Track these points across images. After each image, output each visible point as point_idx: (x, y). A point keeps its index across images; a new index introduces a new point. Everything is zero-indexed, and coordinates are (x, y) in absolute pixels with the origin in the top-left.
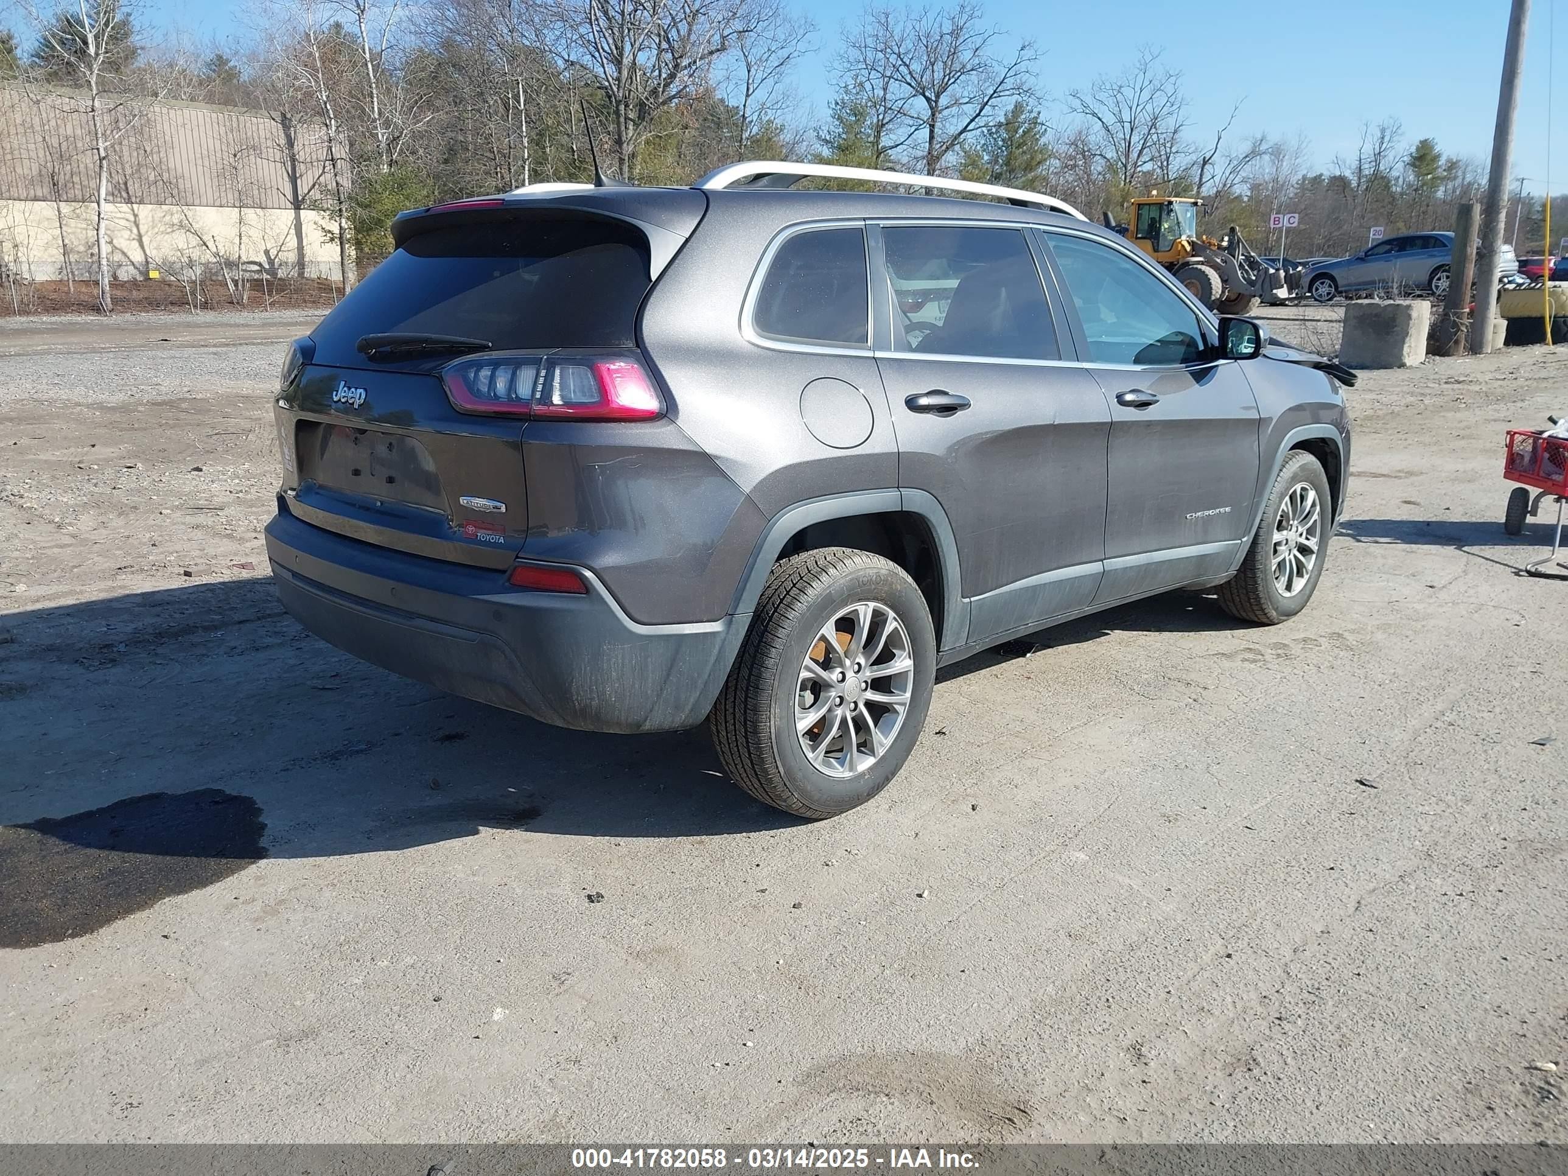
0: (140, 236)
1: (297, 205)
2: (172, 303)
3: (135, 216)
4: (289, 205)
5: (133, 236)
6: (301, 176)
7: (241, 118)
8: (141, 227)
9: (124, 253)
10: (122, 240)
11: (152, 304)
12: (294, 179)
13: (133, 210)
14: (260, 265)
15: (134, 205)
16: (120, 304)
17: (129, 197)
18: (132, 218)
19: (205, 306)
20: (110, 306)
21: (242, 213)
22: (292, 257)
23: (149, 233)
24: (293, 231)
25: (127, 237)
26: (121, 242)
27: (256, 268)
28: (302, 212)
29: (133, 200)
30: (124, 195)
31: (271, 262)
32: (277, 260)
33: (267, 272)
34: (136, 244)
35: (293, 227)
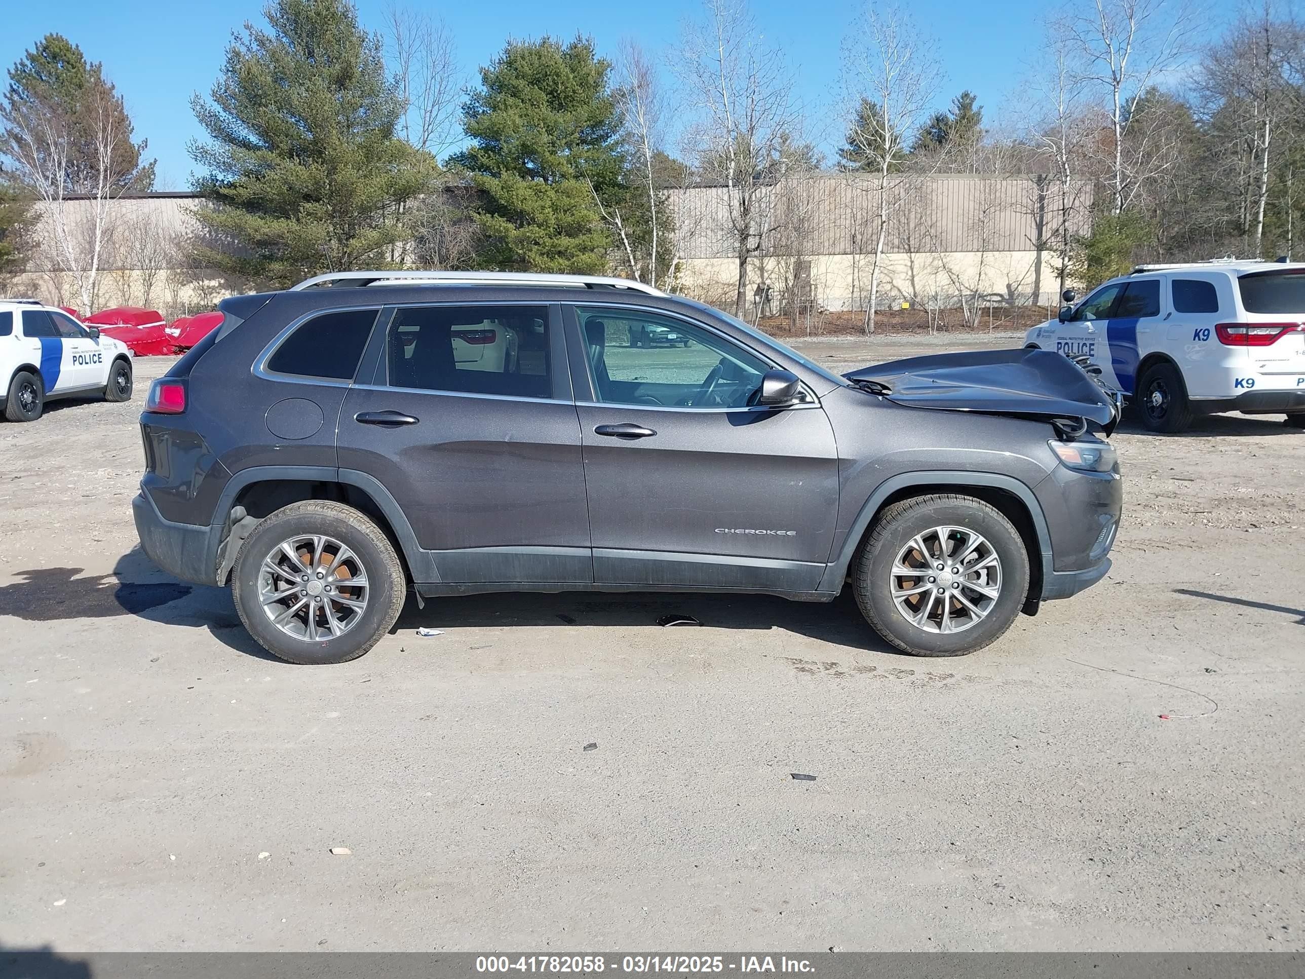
0: (913, 276)
1: (1041, 247)
2: (919, 327)
3: (912, 262)
4: (1033, 248)
5: (908, 277)
6: (1047, 223)
7: (1004, 183)
8: (914, 270)
9: (899, 290)
10: (899, 280)
11: (904, 328)
12: (1040, 227)
13: (911, 258)
14: (1001, 296)
15: (913, 255)
16: (880, 327)
17: (910, 250)
18: (909, 264)
19: (939, 329)
20: (872, 329)
21: (984, 256)
22: (1029, 290)
23: (920, 275)
24: (1033, 269)
25: (903, 278)
26: (898, 282)
27: (999, 298)
28: (1043, 253)
29: (912, 250)
30: (906, 246)
31: (1011, 293)
32: (1016, 292)
33: (1007, 302)
34: (908, 283)
35: (1034, 265)
